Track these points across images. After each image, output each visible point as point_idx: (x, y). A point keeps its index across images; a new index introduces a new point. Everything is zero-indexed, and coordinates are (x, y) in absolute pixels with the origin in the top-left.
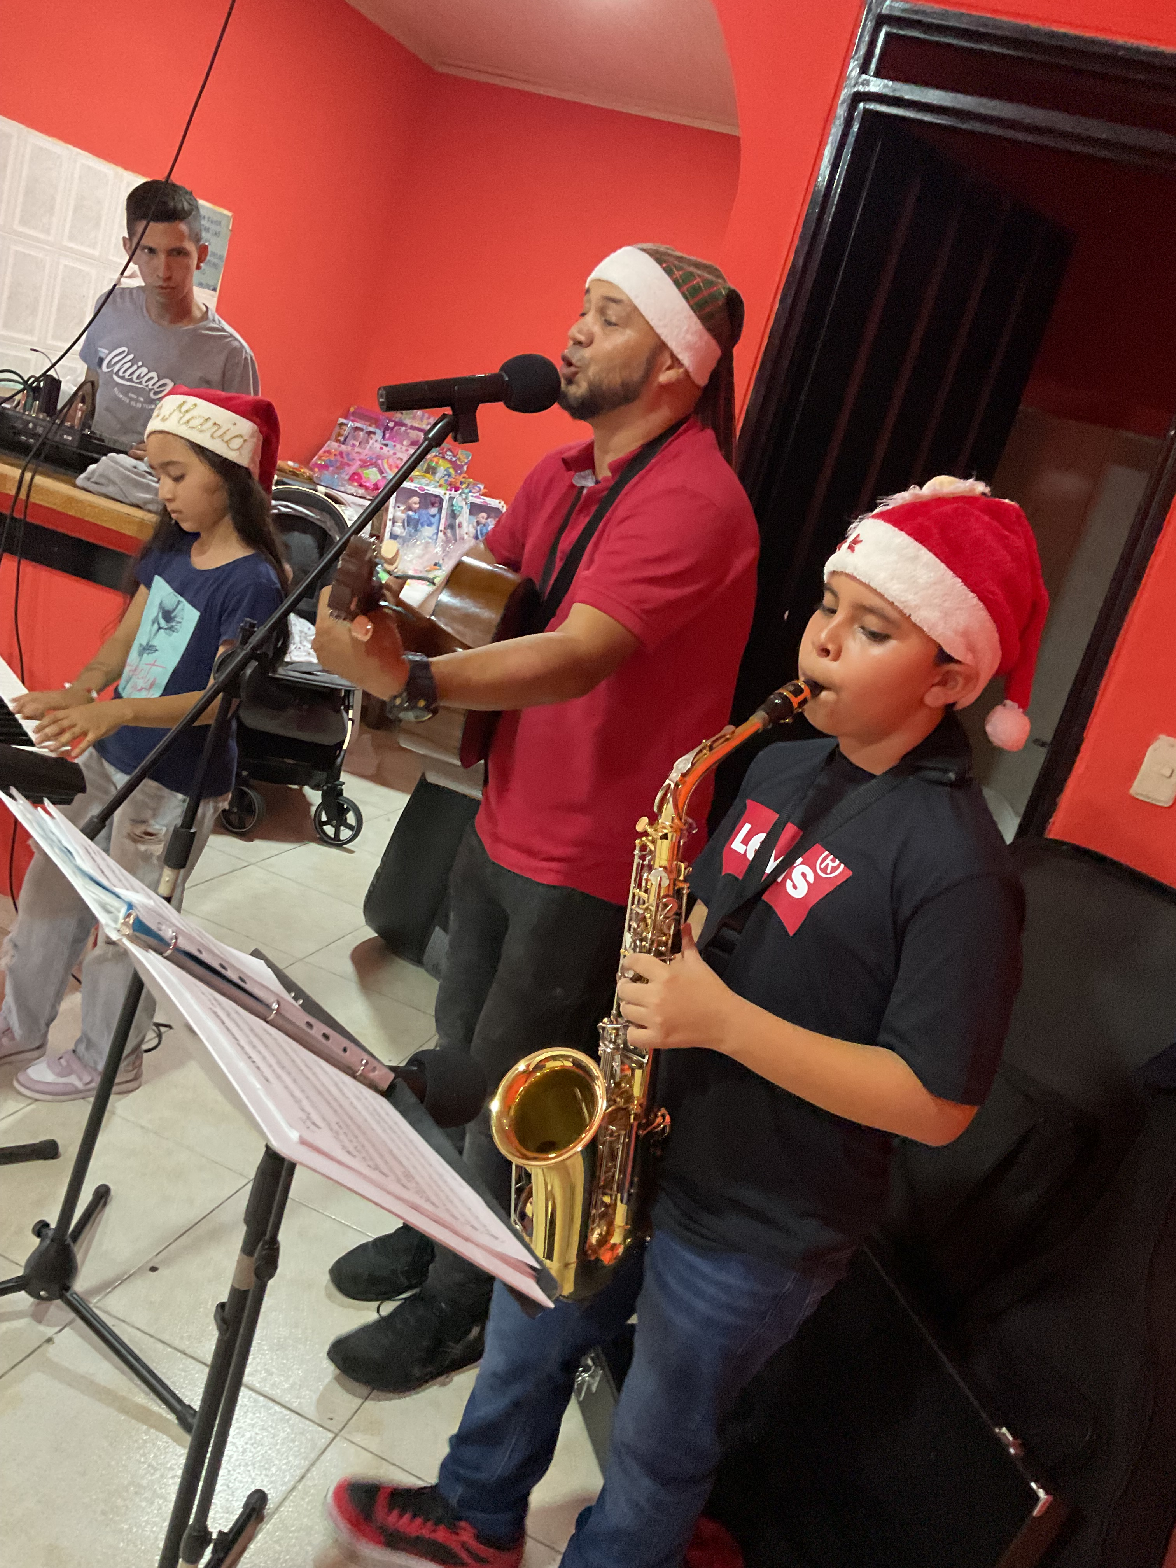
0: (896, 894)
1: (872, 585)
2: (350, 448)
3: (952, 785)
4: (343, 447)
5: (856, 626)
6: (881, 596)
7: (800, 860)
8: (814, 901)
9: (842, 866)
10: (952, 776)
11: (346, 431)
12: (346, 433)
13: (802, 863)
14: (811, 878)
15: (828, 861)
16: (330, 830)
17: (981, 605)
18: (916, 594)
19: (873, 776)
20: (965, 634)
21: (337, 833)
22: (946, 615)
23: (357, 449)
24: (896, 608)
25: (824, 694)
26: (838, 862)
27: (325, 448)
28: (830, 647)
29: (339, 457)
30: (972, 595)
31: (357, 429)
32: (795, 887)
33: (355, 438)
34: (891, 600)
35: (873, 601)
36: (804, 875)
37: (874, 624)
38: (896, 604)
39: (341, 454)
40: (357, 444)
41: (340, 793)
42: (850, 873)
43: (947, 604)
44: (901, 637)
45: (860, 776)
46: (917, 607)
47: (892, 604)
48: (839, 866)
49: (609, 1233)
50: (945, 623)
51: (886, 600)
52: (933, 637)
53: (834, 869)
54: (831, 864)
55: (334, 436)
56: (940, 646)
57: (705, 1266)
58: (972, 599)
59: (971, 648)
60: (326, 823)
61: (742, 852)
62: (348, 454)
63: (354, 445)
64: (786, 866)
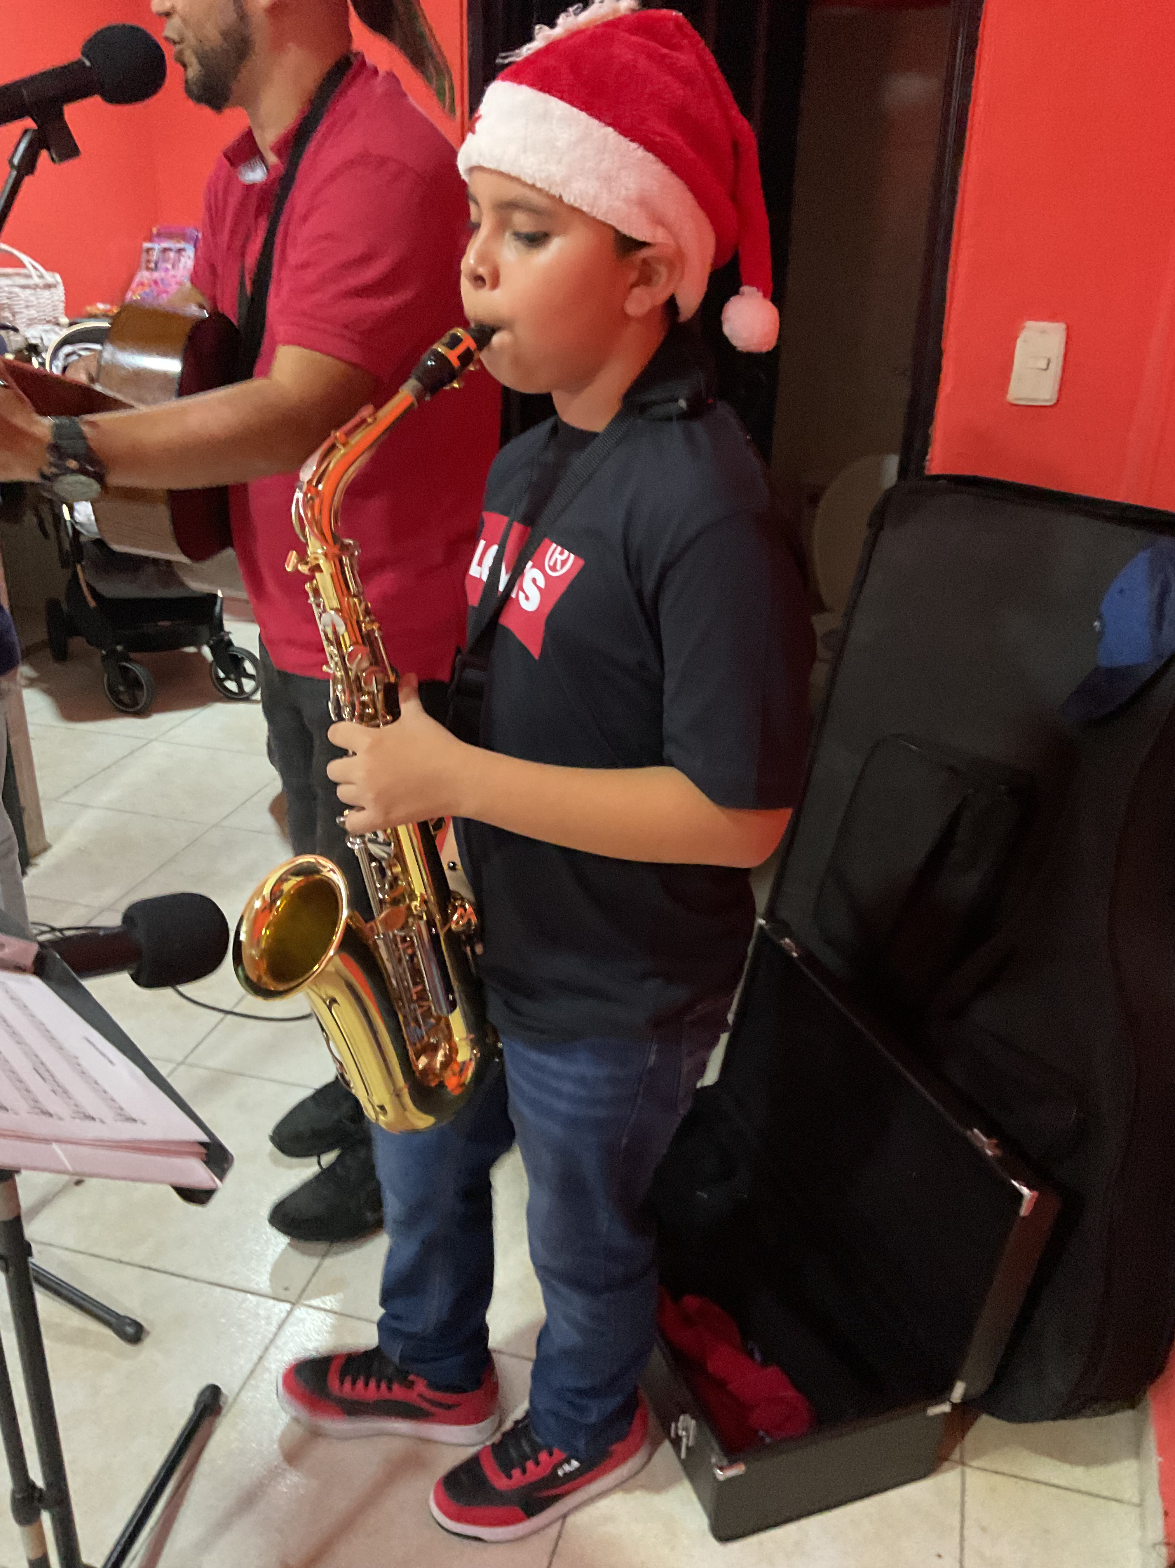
0: (633, 570)
1: (503, 169)
2: (163, 274)
3: (684, 416)
4: (156, 275)
5: (508, 235)
6: (517, 180)
7: (530, 564)
8: (547, 610)
9: (572, 556)
10: (683, 403)
11: (155, 256)
12: (155, 258)
13: (533, 567)
14: (541, 583)
15: (556, 555)
16: (231, 685)
17: (650, 156)
18: (559, 162)
19: (594, 435)
20: (643, 202)
21: (240, 686)
22: (607, 180)
23: (172, 272)
24: (540, 191)
25: (496, 339)
26: (566, 552)
27: (137, 279)
28: (482, 271)
29: (154, 286)
30: (634, 145)
31: (165, 250)
32: (527, 598)
33: (166, 260)
34: (530, 182)
35: (513, 192)
36: (534, 581)
37: (522, 221)
38: (539, 185)
39: (156, 282)
40: (169, 266)
41: (230, 643)
42: (581, 562)
43: (605, 165)
44: (564, 231)
45: (584, 438)
46: (566, 181)
47: (533, 187)
48: (569, 557)
49: (453, 1051)
50: (610, 192)
51: (525, 184)
52: (600, 217)
53: (564, 563)
54: (561, 558)
55: (143, 265)
56: (616, 231)
57: (553, 1063)
58: (635, 151)
59: (658, 220)
60: (224, 679)
61: (478, 576)
62: (162, 280)
63: (167, 270)
64: (517, 573)
